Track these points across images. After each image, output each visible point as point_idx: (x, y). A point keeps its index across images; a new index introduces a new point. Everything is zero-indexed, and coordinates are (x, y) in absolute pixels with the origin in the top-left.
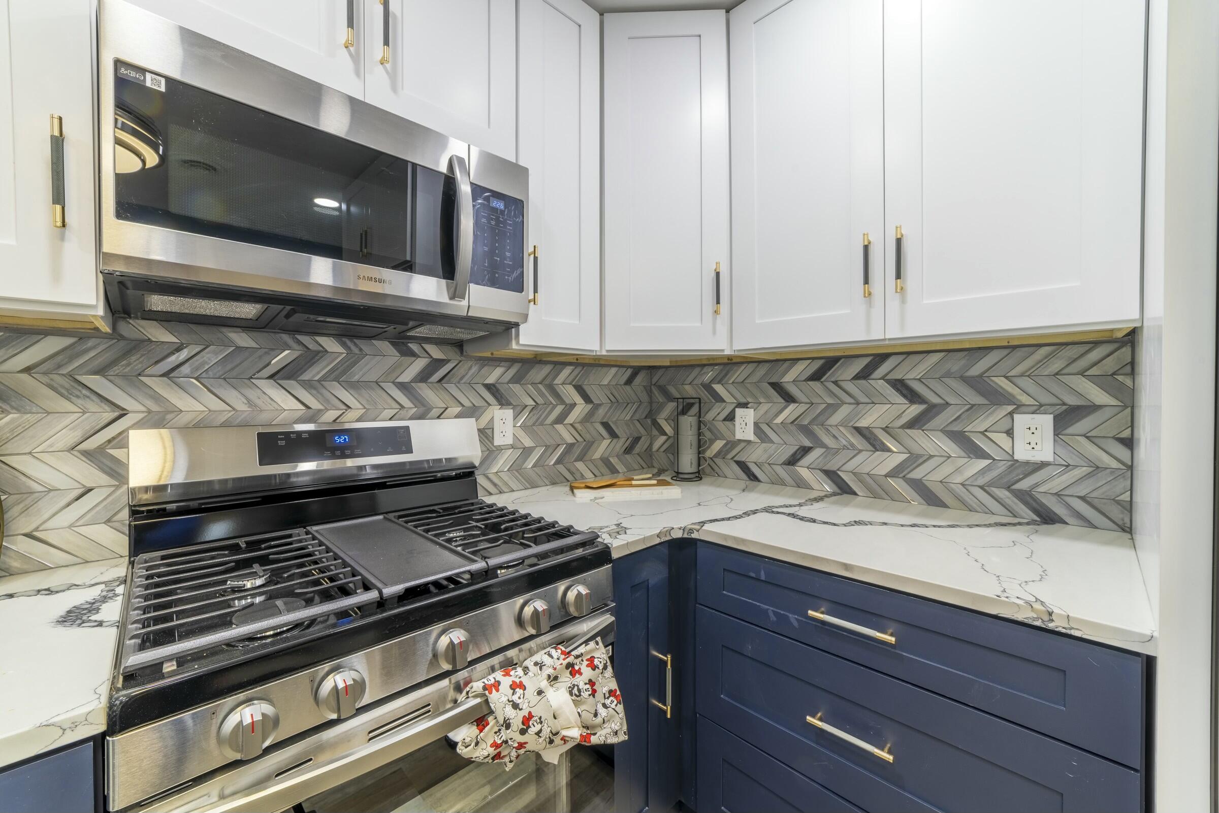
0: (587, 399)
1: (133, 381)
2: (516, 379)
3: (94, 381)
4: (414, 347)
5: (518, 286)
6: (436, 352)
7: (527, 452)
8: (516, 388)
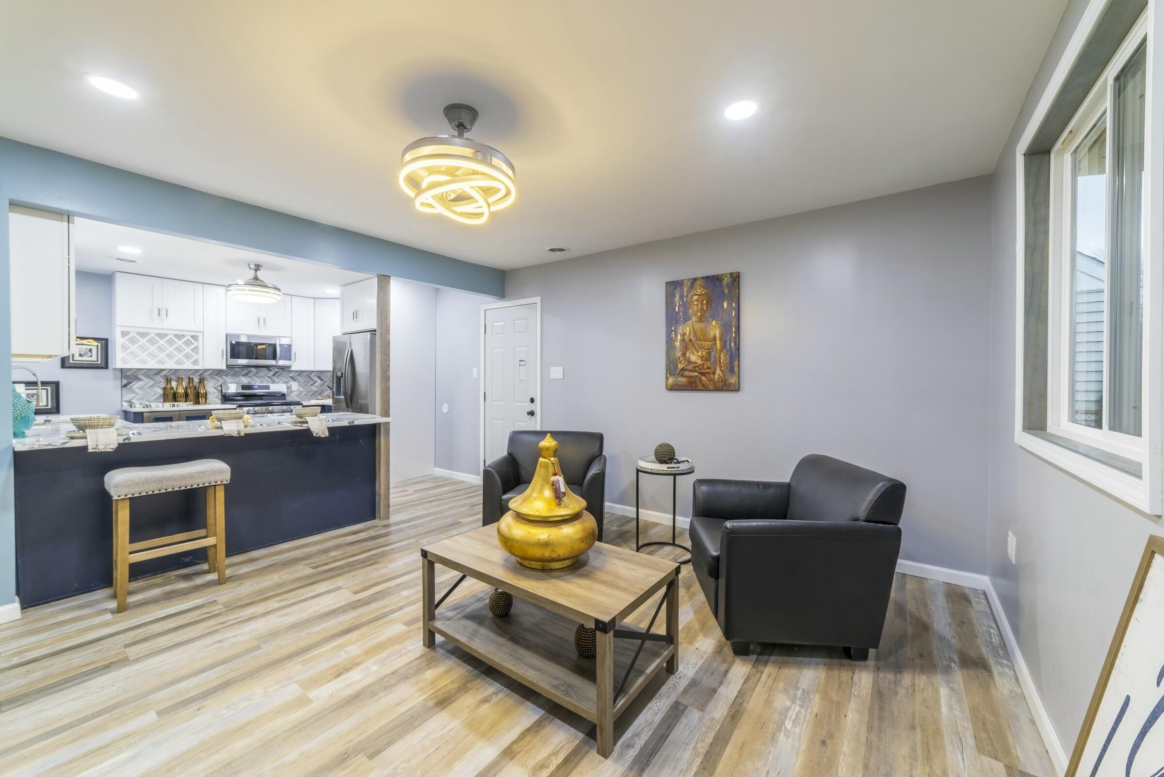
0: (322, 380)
1: (221, 376)
2: (299, 375)
3: (216, 377)
4: (272, 369)
5: (290, 359)
6: (277, 370)
7: (301, 392)
8: (298, 377)
